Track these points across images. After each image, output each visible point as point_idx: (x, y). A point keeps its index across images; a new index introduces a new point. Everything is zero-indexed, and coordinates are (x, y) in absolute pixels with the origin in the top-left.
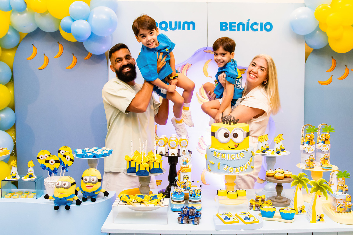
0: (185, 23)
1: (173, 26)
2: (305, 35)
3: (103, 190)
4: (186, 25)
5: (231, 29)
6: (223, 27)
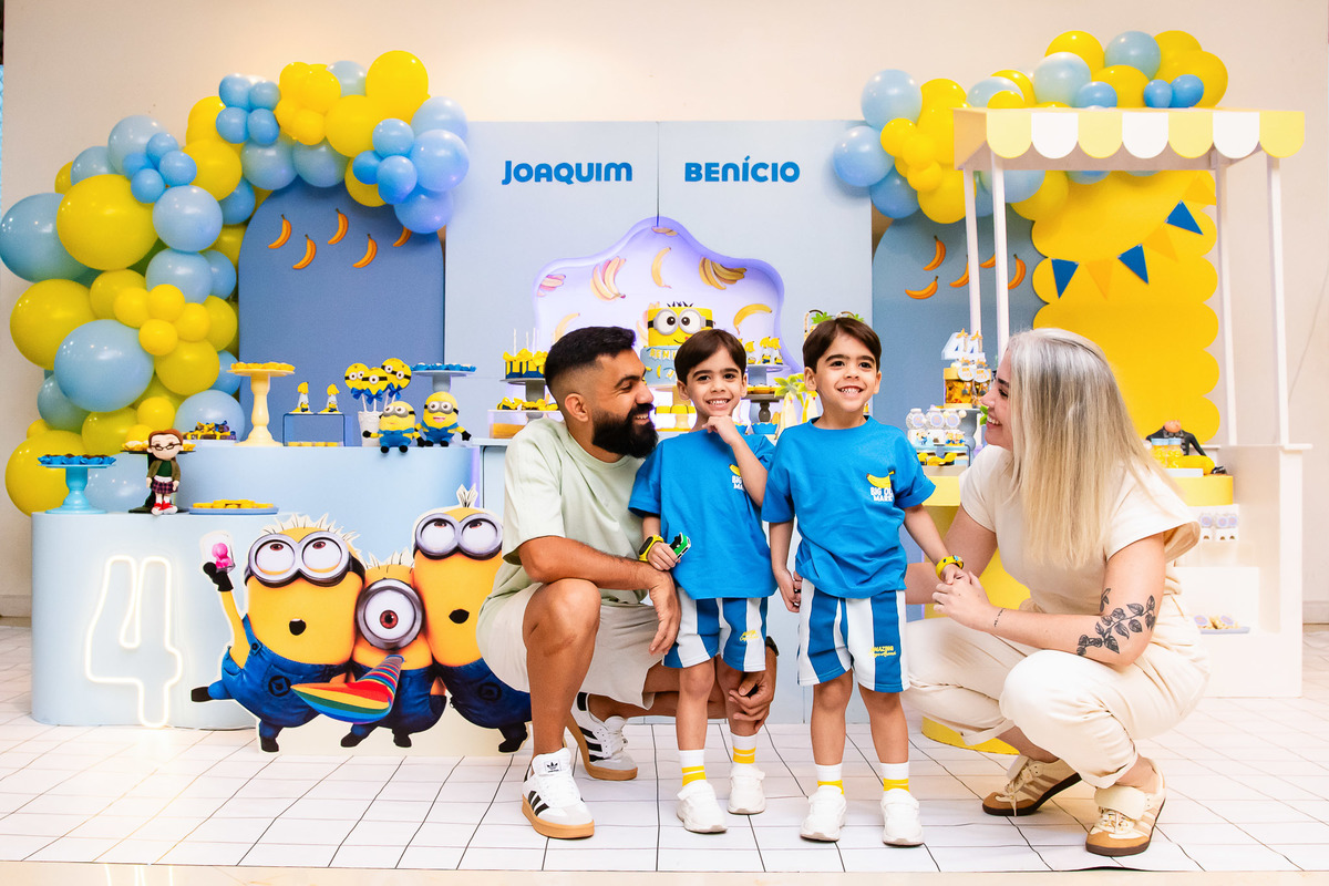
0: (610, 166)
1: (585, 173)
2: (871, 187)
3: (462, 429)
4: (613, 171)
5: (709, 179)
6: (692, 173)
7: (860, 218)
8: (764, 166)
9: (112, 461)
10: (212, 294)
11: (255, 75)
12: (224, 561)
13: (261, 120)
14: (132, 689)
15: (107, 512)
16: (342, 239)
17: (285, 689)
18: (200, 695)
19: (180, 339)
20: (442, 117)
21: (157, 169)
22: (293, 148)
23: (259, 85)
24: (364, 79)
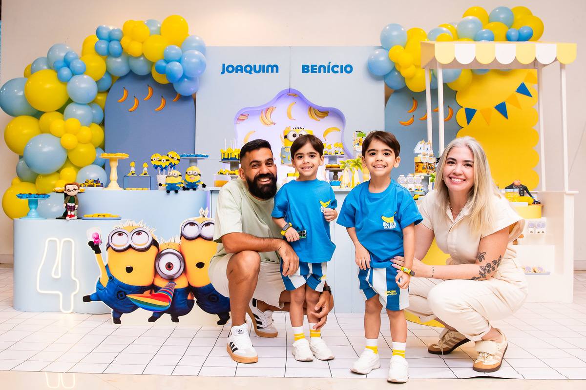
0: (268, 66)
1: (257, 69)
2: (384, 75)
3: (202, 183)
4: (270, 68)
5: (312, 72)
6: (305, 69)
7: (379, 89)
8: (337, 66)
9: (49, 196)
10: (92, 122)
11: (112, 26)
12: (97, 240)
13: (115, 46)
14: (58, 295)
15: (46, 219)
16: (150, 98)
17: (124, 296)
18: (87, 299)
19: (79, 142)
20: (194, 44)
21: (69, 67)
22: (129, 58)
23: (114, 30)
24: (160, 28)
